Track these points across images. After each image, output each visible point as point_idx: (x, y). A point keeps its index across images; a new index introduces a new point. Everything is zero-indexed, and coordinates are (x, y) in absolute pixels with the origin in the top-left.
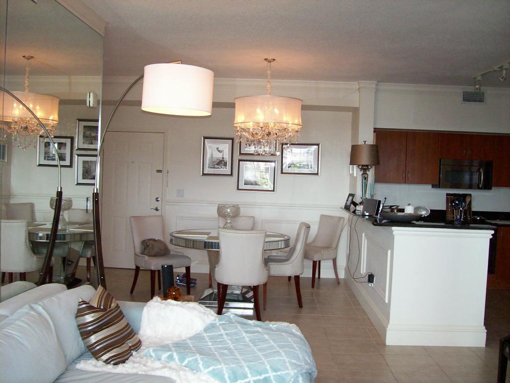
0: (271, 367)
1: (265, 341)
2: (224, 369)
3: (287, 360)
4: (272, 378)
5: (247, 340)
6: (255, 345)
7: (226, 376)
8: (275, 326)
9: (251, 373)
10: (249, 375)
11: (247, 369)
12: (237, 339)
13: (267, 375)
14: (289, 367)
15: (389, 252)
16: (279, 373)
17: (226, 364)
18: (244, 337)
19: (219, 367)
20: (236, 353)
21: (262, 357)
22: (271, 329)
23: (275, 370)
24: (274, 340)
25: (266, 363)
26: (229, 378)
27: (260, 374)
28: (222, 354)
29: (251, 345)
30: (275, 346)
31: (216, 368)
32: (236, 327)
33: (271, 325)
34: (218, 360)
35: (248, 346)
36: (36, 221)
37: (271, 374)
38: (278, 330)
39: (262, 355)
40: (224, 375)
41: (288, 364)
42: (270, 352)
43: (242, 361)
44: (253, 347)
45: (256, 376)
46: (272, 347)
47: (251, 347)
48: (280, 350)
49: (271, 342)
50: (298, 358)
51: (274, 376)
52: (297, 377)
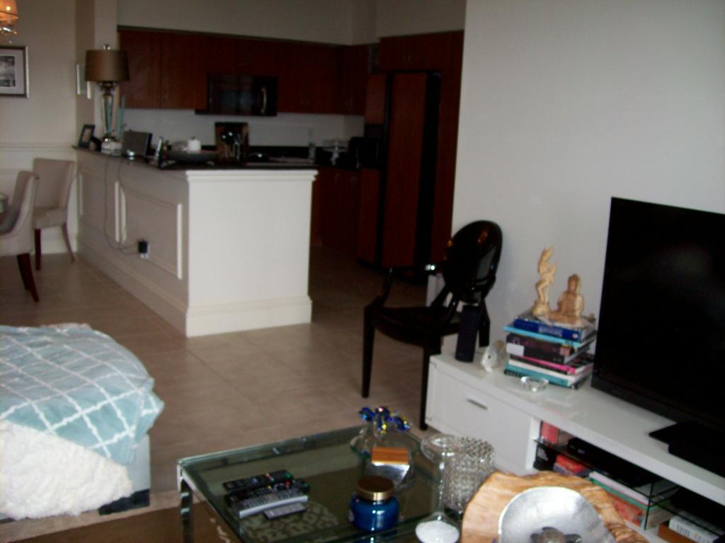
0: (107, 389)
1: (70, 354)
2: (35, 407)
3: (124, 375)
4: (114, 405)
5: (39, 357)
6: (59, 363)
7: (42, 416)
8: (65, 330)
9: (80, 404)
10: (78, 408)
11: (70, 400)
12: (20, 359)
13: (105, 402)
14: (133, 385)
15: (180, 207)
16: (122, 396)
17: (33, 398)
18: (31, 354)
19: (25, 404)
20: (36, 380)
21: (82, 377)
22: (59, 336)
23: (115, 392)
24: (85, 351)
25: (97, 385)
26: (47, 417)
27: (95, 403)
28: (13, 385)
29: (51, 363)
30: (94, 359)
31: (19, 407)
32: (8, 342)
33: (58, 331)
34: (14, 395)
35: (46, 365)
37: (111, 400)
38: (73, 336)
39: (82, 374)
40: (37, 415)
41: (128, 382)
42: (92, 370)
43: (55, 390)
44: (57, 366)
45: (88, 407)
46: (88, 362)
47: (52, 367)
48: (106, 363)
49: (82, 353)
50: (134, 371)
51: (116, 402)
52: (147, 397)
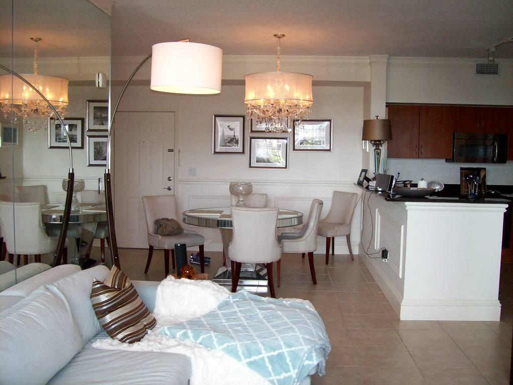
0: (284, 343)
1: (278, 317)
2: (238, 345)
3: (300, 336)
4: (286, 354)
5: (261, 317)
6: (269, 322)
7: (240, 353)
8: (289, 302)
9: (265, 349)
10: (263, 351)
11: (260, 345)
12: (250, 316)
13: (281, 351)
14: (303, 343)
15: (403, 227)
16: (293, 349)
17: (239, 341)
18: (258, 314)
19: (233, 343)
20: (250, 330)
21: (275, 333)
22: (285, 306)
23: (289, 346)
24: (287, 317)
25: (280, 339)
26: (243, 354)
27: (275, 351)
28: (236, 331)
29: (265, 321)
30: (289, 323)
31: (229, 344)
32: (250, 305)
33: (284, 302)
34: (232, 337)
35: (262, 322)
36: (49, 204)
37: (285, 350)
38: (291, 306)
39: (276, 331)
40: (238, 351)
41: (301, 340)
42: (283, 329)
43: (256, 338)
44: (267, 323)
45: (270, 352)
46: (286, 323)
47: (264, 323)
48: (294, 327)
49: (285, 318)
50: (311, 334)
51: (288, 351)
52: (311, 352)
